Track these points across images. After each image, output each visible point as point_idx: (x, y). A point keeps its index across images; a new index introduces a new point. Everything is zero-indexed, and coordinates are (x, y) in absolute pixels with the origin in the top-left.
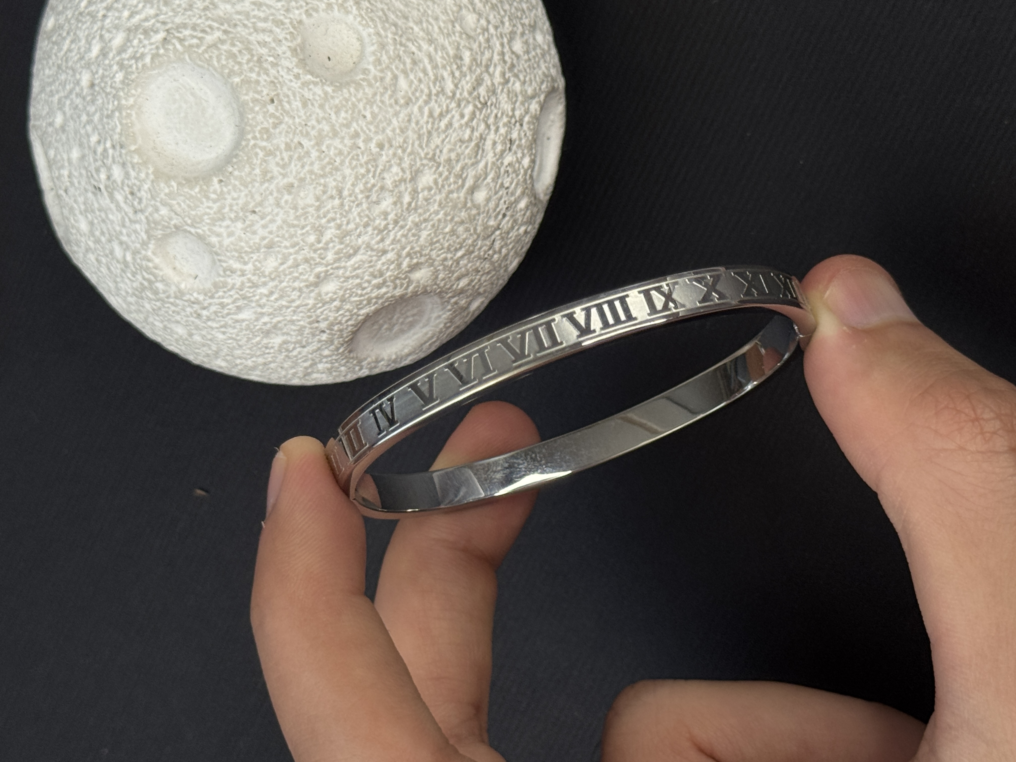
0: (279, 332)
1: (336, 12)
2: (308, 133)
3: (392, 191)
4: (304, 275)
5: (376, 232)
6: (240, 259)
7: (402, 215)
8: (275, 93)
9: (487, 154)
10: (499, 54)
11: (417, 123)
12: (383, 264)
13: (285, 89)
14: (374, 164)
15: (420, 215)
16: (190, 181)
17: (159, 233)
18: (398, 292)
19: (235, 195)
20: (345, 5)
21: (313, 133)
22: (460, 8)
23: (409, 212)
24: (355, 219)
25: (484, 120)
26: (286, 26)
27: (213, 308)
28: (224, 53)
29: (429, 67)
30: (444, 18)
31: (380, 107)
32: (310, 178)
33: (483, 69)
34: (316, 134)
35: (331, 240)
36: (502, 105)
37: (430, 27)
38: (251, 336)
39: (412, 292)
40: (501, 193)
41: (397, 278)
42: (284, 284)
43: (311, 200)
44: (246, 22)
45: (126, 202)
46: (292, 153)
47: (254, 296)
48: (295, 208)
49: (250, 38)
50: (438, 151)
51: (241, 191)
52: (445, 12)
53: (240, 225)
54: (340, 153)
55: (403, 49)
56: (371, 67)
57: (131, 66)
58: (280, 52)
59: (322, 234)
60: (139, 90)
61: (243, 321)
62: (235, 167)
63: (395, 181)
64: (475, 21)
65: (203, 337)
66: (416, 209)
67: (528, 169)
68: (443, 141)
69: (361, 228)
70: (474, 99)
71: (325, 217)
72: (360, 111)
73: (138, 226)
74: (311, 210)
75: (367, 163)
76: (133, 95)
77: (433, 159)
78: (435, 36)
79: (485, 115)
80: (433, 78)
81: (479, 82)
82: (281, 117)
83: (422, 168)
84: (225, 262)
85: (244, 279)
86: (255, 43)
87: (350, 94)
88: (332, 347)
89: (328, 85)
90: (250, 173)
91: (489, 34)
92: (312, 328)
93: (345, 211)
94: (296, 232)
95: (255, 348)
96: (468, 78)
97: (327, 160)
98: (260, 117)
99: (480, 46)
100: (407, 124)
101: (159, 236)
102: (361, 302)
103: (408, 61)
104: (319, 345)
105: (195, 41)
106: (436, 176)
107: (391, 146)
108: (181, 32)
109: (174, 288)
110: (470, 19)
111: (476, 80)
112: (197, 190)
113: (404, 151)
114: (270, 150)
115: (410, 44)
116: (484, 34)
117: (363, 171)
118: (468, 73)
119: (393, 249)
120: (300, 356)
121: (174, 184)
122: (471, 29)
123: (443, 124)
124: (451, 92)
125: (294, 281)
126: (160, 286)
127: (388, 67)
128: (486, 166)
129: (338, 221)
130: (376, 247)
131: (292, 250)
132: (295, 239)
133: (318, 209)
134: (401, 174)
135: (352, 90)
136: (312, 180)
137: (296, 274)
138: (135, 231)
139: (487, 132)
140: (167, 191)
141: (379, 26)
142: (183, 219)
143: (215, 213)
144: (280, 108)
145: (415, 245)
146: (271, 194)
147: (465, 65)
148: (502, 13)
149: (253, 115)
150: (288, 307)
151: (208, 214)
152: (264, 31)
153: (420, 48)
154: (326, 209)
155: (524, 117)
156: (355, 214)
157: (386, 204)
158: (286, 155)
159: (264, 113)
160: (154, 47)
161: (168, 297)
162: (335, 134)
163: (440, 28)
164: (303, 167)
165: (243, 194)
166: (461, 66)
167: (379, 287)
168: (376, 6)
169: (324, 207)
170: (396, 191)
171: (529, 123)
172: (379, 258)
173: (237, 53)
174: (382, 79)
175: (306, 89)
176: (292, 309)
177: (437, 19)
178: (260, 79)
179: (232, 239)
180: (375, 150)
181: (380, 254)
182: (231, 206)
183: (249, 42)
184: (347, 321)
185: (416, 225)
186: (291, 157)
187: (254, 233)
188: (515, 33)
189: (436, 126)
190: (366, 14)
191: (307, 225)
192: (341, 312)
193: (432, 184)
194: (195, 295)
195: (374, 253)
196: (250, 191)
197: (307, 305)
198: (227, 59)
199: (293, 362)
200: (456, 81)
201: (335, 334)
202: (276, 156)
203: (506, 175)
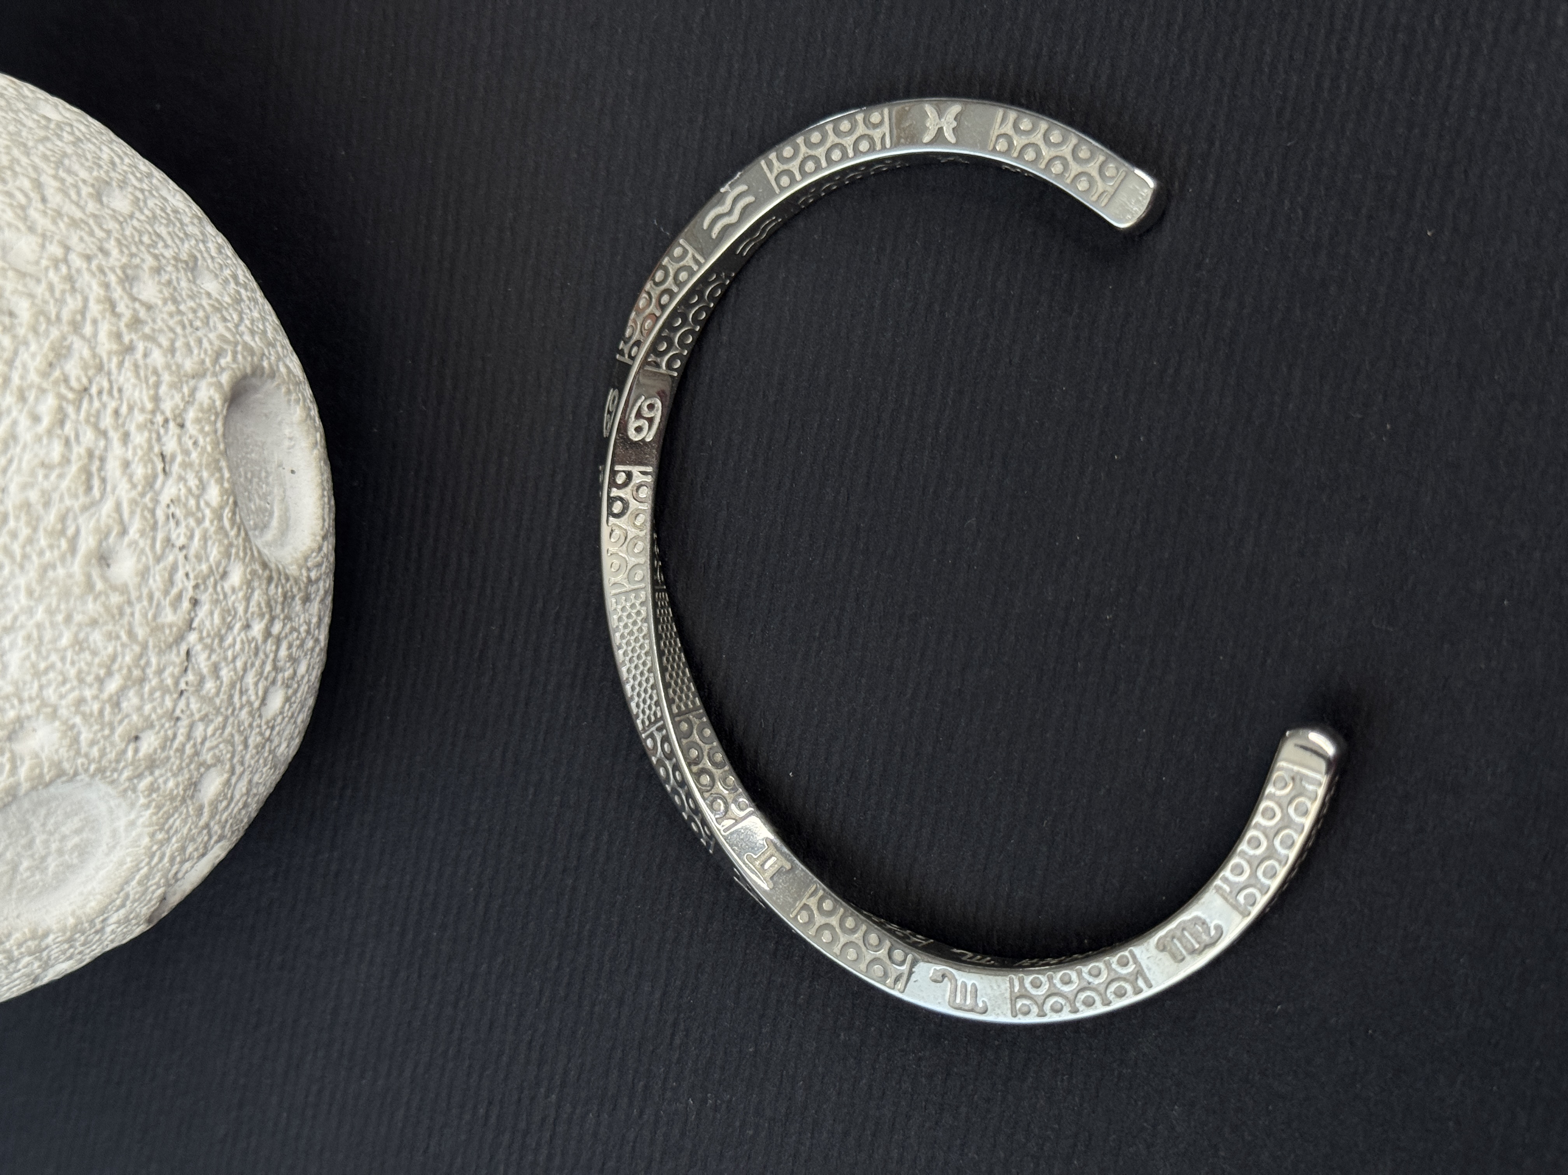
10: (99, 301)
33: (66, 328)
36: (127, 394)
40: (171, 558)
67: (222, 508)
70: (56, 383)
81: (61, 352)
91: (69, 267)
99: (51, 288)
111: (53, 349)
116: (57, 268)
128: (118, 507)
139: (102, 443)
155: (185, 410)
171: (198, 421)
203: (172, 523)
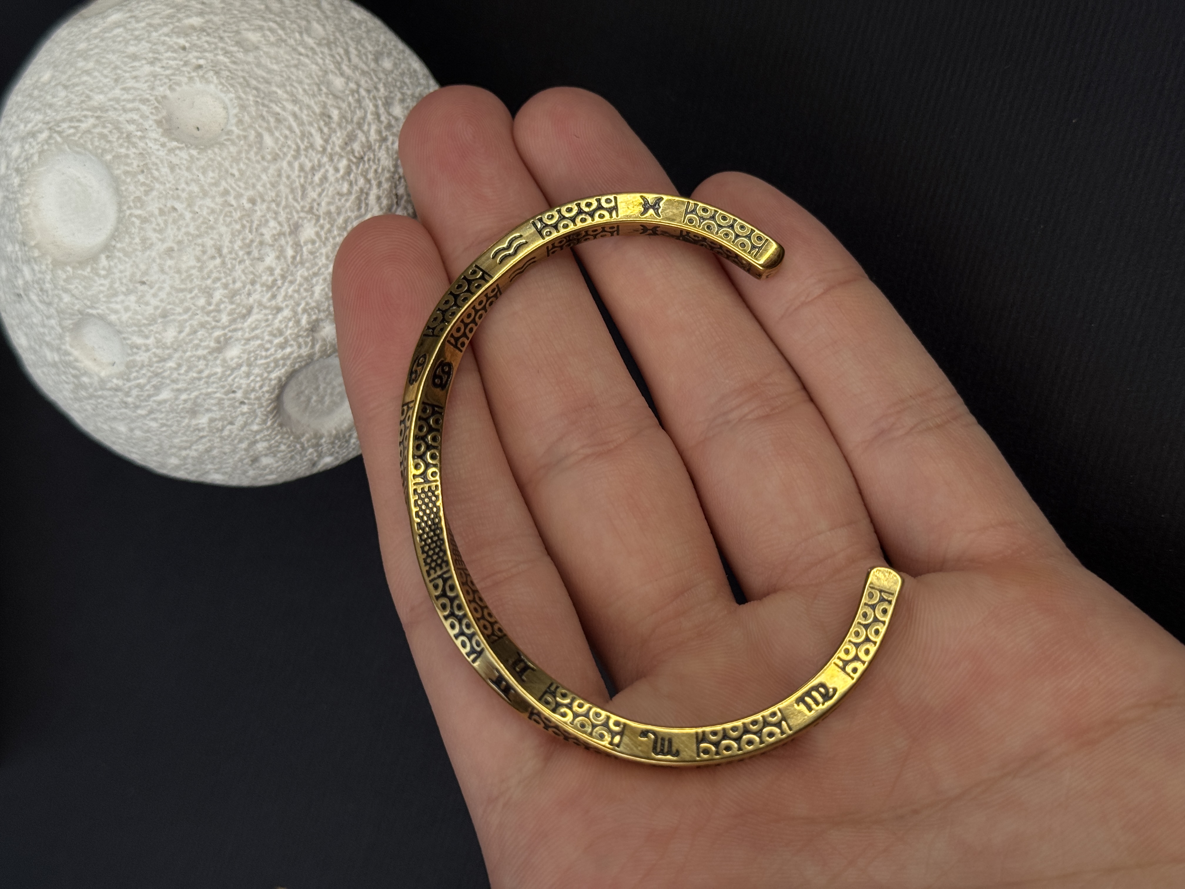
0: (202, 409)
1: (199, 85)
2: (178, 197)
3: (272, 246)
4: (205, 341)
5: (265, 289)
6: (140, 333)
7: (288, 270)
8: (144, 163)
9: (372, 209)
11: (288, 177)
12: (281, 322)
13: (153, 159)
14: (249, 219)
15: (308, 269)
16: (82, 263)
17: (68, 323)
18: (305, 351)
19: (121, 267)
20: (206, 76)
21: (184, 195)
22: (326, 72)
23: (296, 267)
24: (240, 277)
25: (362, 174)
26: (152, 102)
27: (135, 392)
28: (97, 136)
29: (294, 125)
30: (307, 81)
31: (247, 165)
32: (188, 240)
34: (187, 196)
35: (221, 302)
37: (294, 90)
38: (179, 419)
39: (319, 351)
41: (298, 336)
42: (188, 354)
43: (193, 263)
44: (117, 106)
45: (41, 301)
46: (166, 217)
47: (165, 371)
48: (179, 272)
49: (120, 119)
50: (315, 205)
51: (126, 262)
52: (310, 76)
53: (133, 298)
54: (213, 211)
55: (265, 109)
56: (234, 128)
57: (23, 169)
58: (147, 127)
59: (211, 296)
60: (33, 189)
61: (165, 401)
62: (117, 239)
63: (274, 235)
64: (344, 85)
65: (141, 428)
66: (302, 263)
68: (320, 195)
69: (249, 286)
71: (209, 277)
72: (227, 171)
73: (53, 322)
74: (194, 272)
75: (241, 218)
76: (28, 195)
77: (311, 211)
78: (300, 97)
79: (362, 169)
80: (299, 133)
82: (152, 184)
83: (300, 221)
84: (129, 339)
85: (149, 354)
86: (125, 122)
87: (215, 154)
88: (258, 420)
89: (194, 149)
90: (131, 243)
92: (229, 399)
93: (228, 269)
94: (185, 296)
95: (188, 433)
96: (339, 134)
97: (201, 220)
98: (132, 188)
100: (278, 179)
101: (71, 326)
102: (268, 364)
103: (272, 120)
104: (244, 419)
105: (72, 131)
106: (317, 229)
107: (263, 201)
108: (59, 126)
109: (96, 378)
110: (338, 82)
112: (89, 269)
113: (278, 205)
114: (145, 217)
115: (273, 106)
117: (238, 227)
118: (338, 129)
119: (287, 306)
120: (233, 435)
121: (69, 268)
122: (340, 91)
123: (317, 179)
124: (321, 146)
125: (197, 350)
126: (85, 379)
127: (250, 126)
129: (224, 281)
130: (269, 304)
131: (186, 317)
132: (186, 304)
133: (201, 269)
134: (278, 228)
135: (216, 150)
136: (190, 241)
137: (196, 342)
138: (52, 328)
140: (64, 276)
141: (240, 90)
142: (83, 301)
143: (108, 289)
144: (149, 176)
145: (310, 301)
146: (154, 261)
147: (333, 122)
148: (375, 79)
149: (126, 186)
150: (199, 379)
151: (102, 292)
152: (131, 110)
153: (284, 108)
154: (209, 269)
156: (240, 272)
157: (270, 260)
158: (160, 220)
159: (136, 182)
160: (40, 145)
161: (96, 390)
162: (205, 194)
163: (304, 90)
164: (179, 229)
165: (128, 265)
166: (330, 123)
167: (282, 346)
168: (237, 75)
169: (207, 267)
170: (277, 245)
172: (275, 315)
173: (108, 133)
174: (245, 137)
175: (173, 155)
176: (204, 380)
177: (301, 82)
178: (129, 152)
179: (129, 314)
180: (248, 206)
181: (274, 312)
182: (120, 279)
183: (118, 122)
184: (261, 387)
185: (306, 279)
186: (166, 222)
187: (147, 304)
188: (393, 98)
189: (309, 180)
190: (226, 81)
191: (194, 288)
192: (252, 378)
193: (314, 237)
194: (115, 381)
195: (267, 311)
196: (134, 262)
197: (216, 374)
198: (99, 140)
199: (230, 444)
200: (325, 137)
201: (254, 404)
202: (151, 223)
